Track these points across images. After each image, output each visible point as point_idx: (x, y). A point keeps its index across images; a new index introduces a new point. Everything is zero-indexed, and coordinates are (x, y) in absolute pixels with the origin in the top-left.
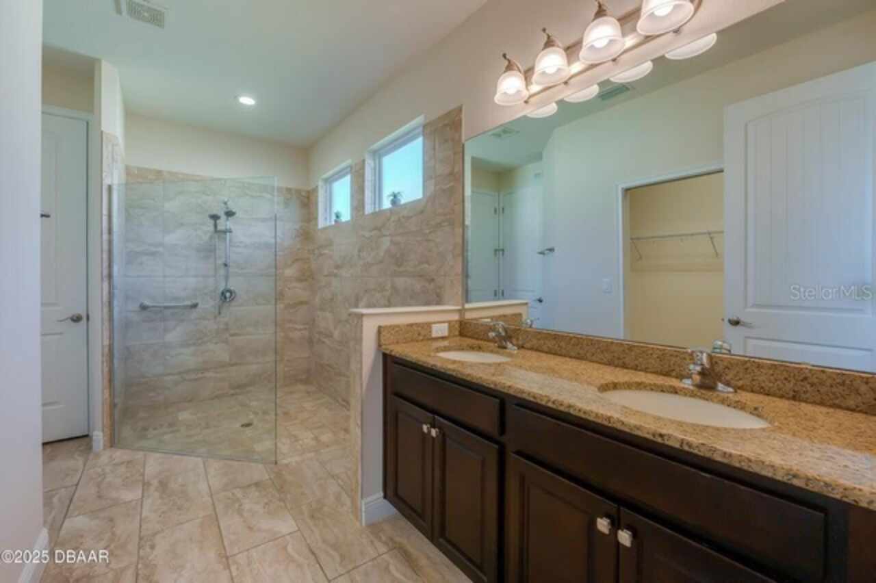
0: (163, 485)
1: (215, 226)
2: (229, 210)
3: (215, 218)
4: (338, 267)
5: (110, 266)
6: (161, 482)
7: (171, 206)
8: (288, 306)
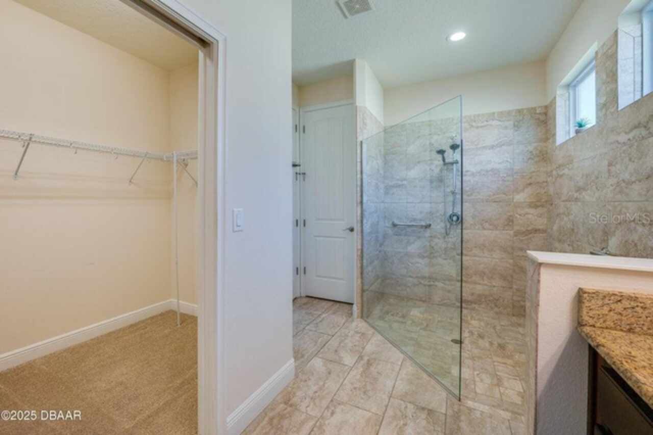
0: (369, 364)
1: (444, 160)
2: (455, 143)
3: (441, 152)
4: (579, 189)
5: (362, 196)
6: (368, 360)
7: (412, 149)
8: (517, 234)
